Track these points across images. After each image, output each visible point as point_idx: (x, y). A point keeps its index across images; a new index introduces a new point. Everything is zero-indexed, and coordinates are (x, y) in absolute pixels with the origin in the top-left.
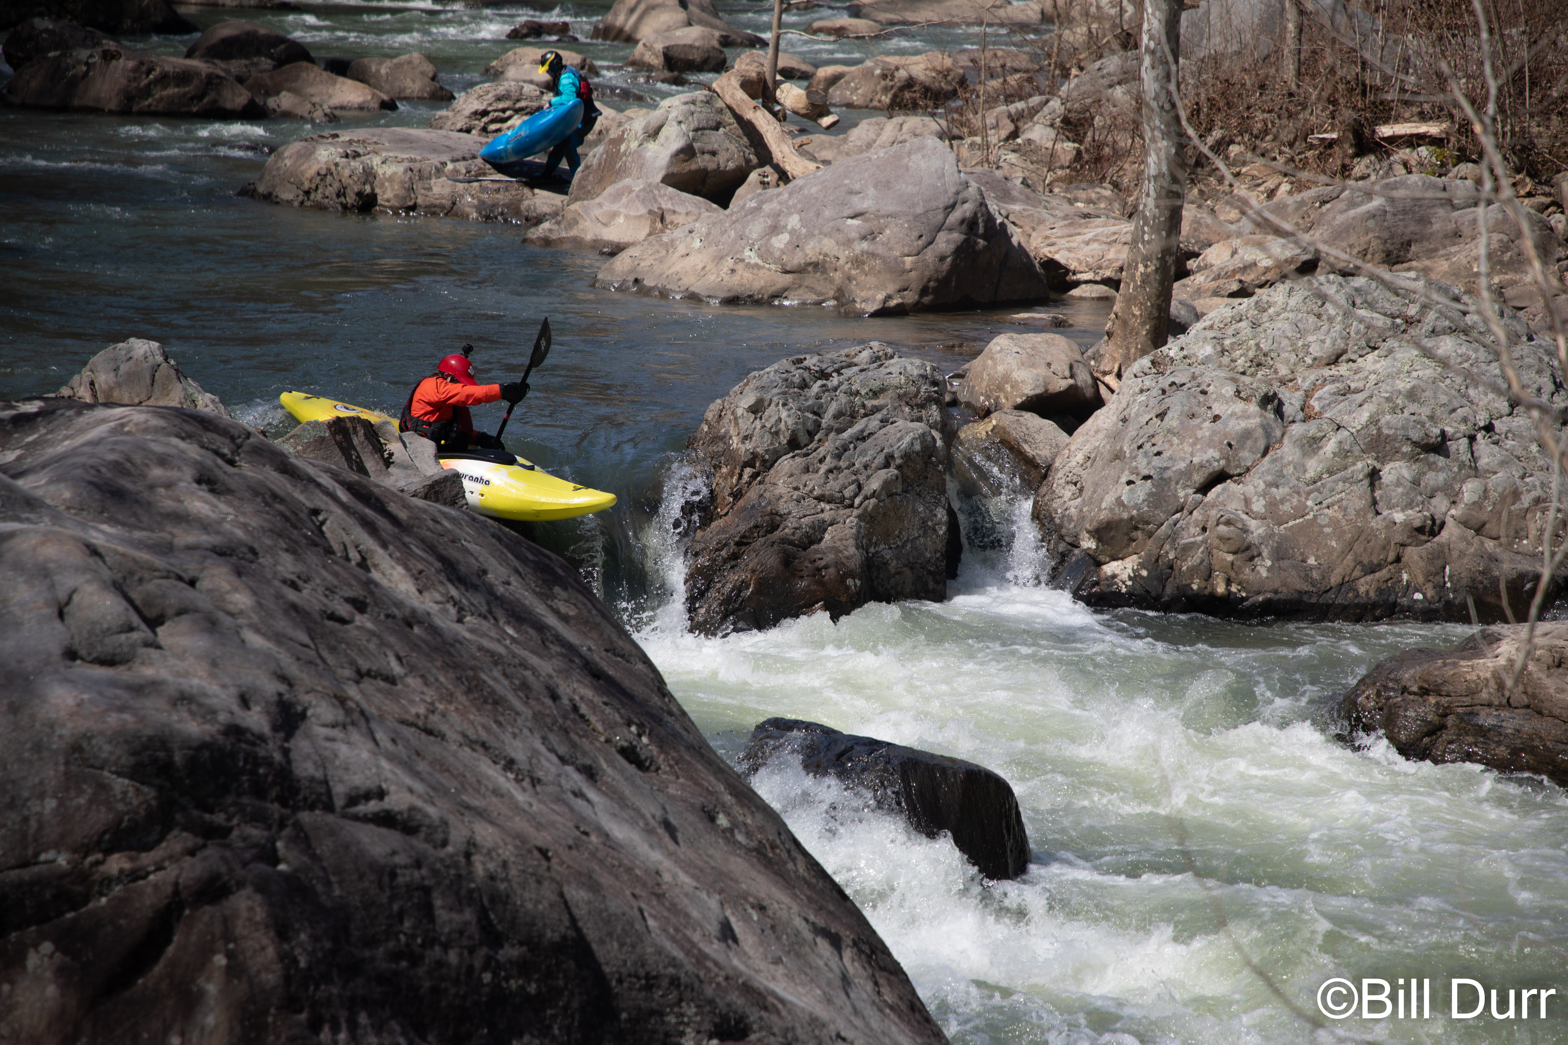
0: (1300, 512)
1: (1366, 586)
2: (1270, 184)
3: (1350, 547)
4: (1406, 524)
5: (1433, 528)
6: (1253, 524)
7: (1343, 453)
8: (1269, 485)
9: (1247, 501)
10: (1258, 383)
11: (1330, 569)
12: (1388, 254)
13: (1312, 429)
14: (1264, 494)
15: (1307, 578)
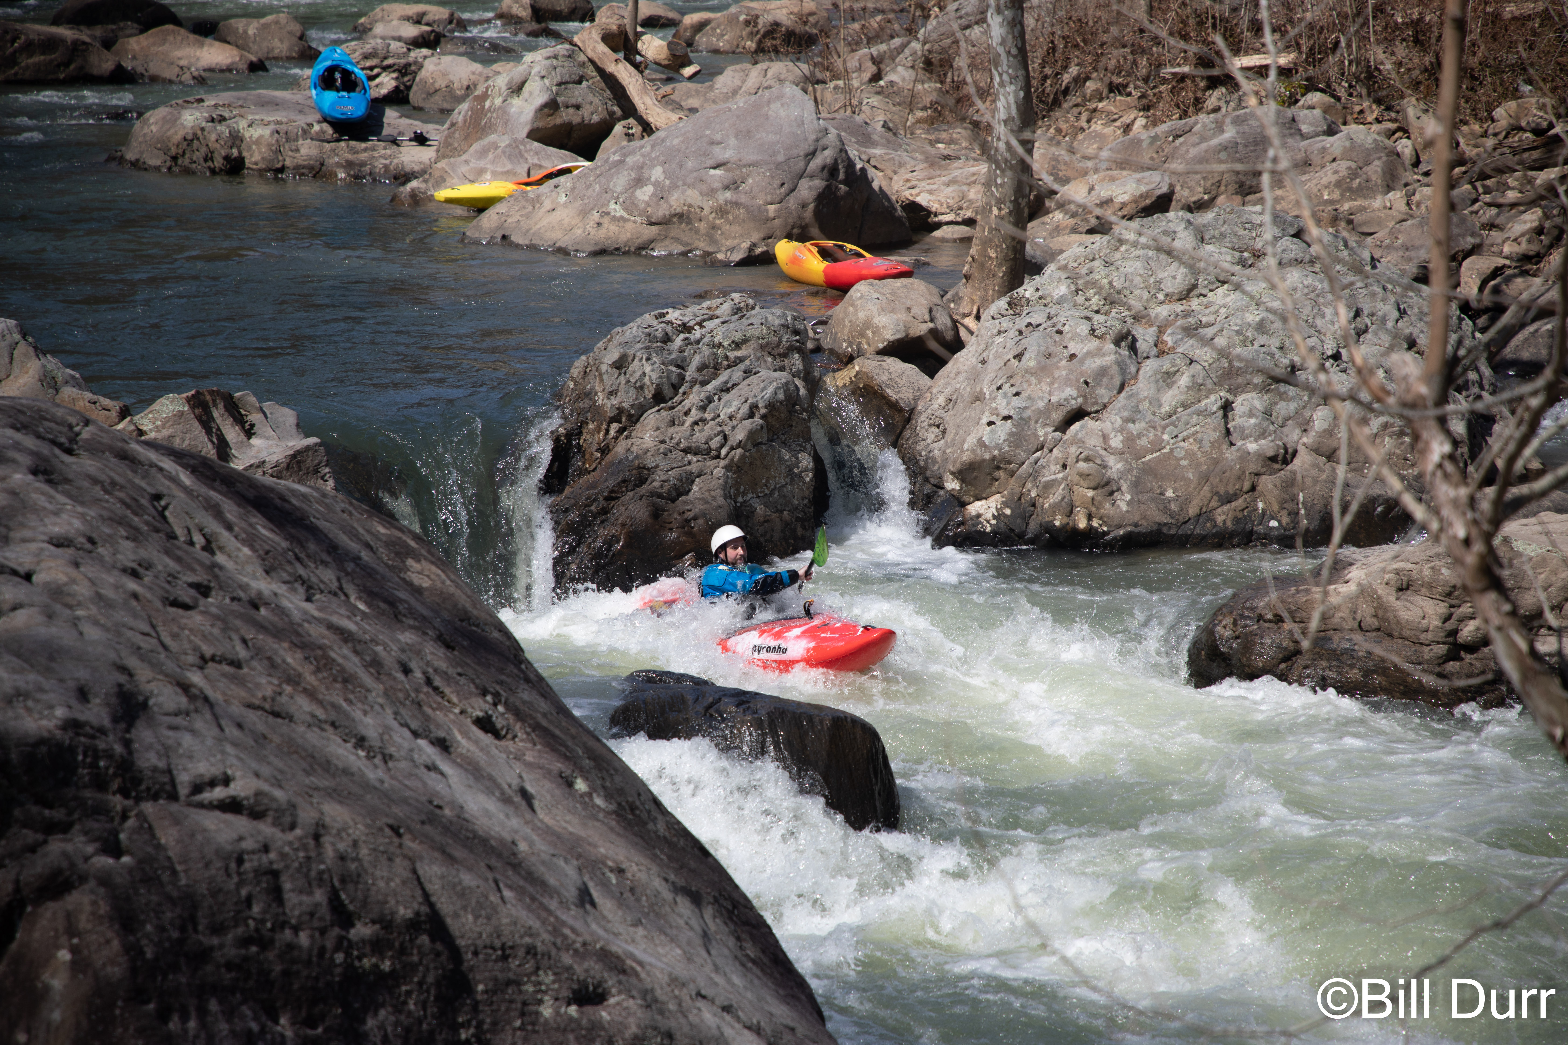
0: (1158, 446)
1: (1223, 516)
2: (1126, 119)
3: (1205, 478)
4: (1258, 454)
5: (1286, 457)
6: (1111, 460)
7: (1196, 387)
8: (1126, 420)
9: (1105, 438)
10: (1112, 321)
11: (1188, 500)
12: (1241, 185)
13: (1166, 364)
14: (1121, 430)
15: (1166, 510)
